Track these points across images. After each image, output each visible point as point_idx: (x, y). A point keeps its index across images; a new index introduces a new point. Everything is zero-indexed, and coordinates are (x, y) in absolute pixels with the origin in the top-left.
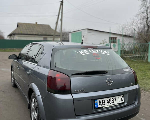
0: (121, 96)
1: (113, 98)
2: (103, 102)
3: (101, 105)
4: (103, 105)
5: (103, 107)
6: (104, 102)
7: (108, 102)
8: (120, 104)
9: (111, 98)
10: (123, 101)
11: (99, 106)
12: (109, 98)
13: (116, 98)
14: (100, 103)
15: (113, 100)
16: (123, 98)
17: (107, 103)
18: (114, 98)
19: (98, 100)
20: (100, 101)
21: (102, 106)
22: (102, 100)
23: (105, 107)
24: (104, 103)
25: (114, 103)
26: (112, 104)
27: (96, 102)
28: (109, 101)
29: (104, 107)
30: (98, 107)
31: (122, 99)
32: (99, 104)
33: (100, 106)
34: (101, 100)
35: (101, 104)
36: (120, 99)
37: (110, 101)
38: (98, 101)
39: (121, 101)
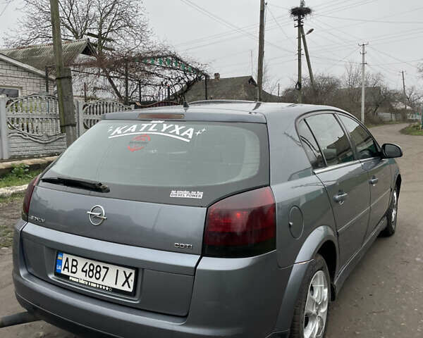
0: (128, 271)
1: (102, 265)
2: (73, 266)
3: (67, 270)
4: (72, 272)
5: (70, 278)
6: (76, 266)
7: (86, 272)
8: (115, 290)
9: (96, 264)
10: (129, 287)
11: (64, 270)
12: (90, 262)
13: (108, 269)
14: (67, 266)
15: (98, 269)
16: (132, 277)
17: (82, 271)
18: (104, 267)
19: (64, 254)
20: (67, 260)
21: (69, 274)
22: (73, 260)
23: (75, 279)
24: (74, 269)
25: (99, 282)
26: (93, 280)
27: (59, 258)
28: (88, 270)
29: (73, 279)
30: (62, 272)
31: (129, 280)
32: (65, 267)
33: (65, 272)
34: (71, 258)
35: (68, 268)
36: (122, 279)
37: (90, 270)
38: (65, 256)
39: (123, 285)
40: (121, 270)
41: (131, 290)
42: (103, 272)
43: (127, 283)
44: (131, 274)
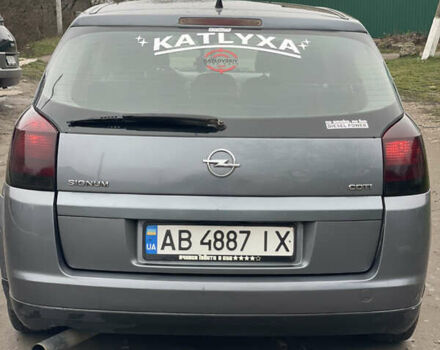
0: (283, 231)
1: (237, 229)
2: (181, 239)
3: (170, 247)
4: (181, 249)
5: (181, 258)
6: (188, 240)
7: (209, 243)
8: (265, 259)
9: (226, 230)
10: (288, 250)
11: (163, 248)
12: (213, 229)
13: (248, 233)
14: (168, 241)
15: (232, 236)
16: (291, 237)
17: (202, 243)
18: (241, 232)
19: (159, 227)
20: (168, 233)
21: (177, 252)
22: (181, 232)
23: (190, 258)
24: (185, 244)
25: (237, 252)
26: (225, 251)
27: (150, 233)
28: (213, 240)
30: (160, 252)
31: (286, 242)
32: (165, 244)
33: (168, 251)
34: (175, 230)
35: (172, 244)
36: (274, 241)
37: (216, 240)
38: (162, 230)
39: (277, 250)
40: (271, 230)
41: (290, 254)
42: (241, 238)
43: (282, 246)
44: (288, 233)
